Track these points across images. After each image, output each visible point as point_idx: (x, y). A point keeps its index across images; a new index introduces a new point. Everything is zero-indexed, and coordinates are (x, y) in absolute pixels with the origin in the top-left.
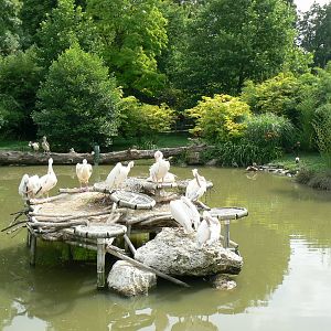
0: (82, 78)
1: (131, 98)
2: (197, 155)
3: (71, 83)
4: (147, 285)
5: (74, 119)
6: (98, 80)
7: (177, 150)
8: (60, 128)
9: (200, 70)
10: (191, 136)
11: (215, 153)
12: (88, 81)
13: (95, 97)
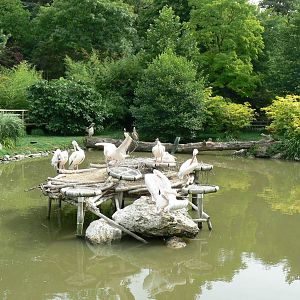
0: (171, 79)
1: (218, 98)
2: (264, 149)
3: (160, 83)
4: (111, 237)
5: (162, 114)
6: (185, 80)
7: (247, 143)
8: (149, 121)
9: (287, 74)
10: (266, 132)
11: (281, 148)
12: (176, 81)
13: (182, 95)
